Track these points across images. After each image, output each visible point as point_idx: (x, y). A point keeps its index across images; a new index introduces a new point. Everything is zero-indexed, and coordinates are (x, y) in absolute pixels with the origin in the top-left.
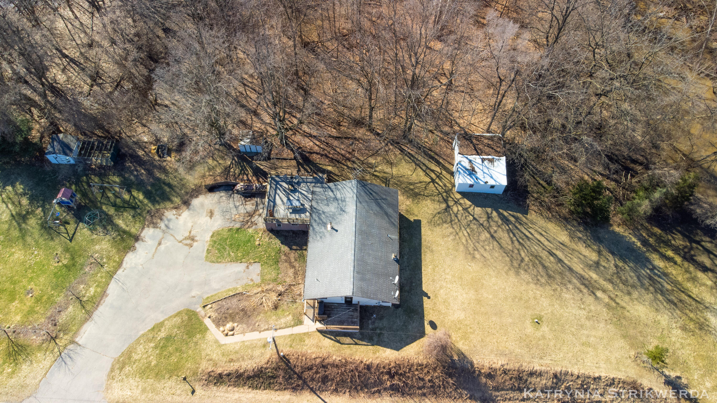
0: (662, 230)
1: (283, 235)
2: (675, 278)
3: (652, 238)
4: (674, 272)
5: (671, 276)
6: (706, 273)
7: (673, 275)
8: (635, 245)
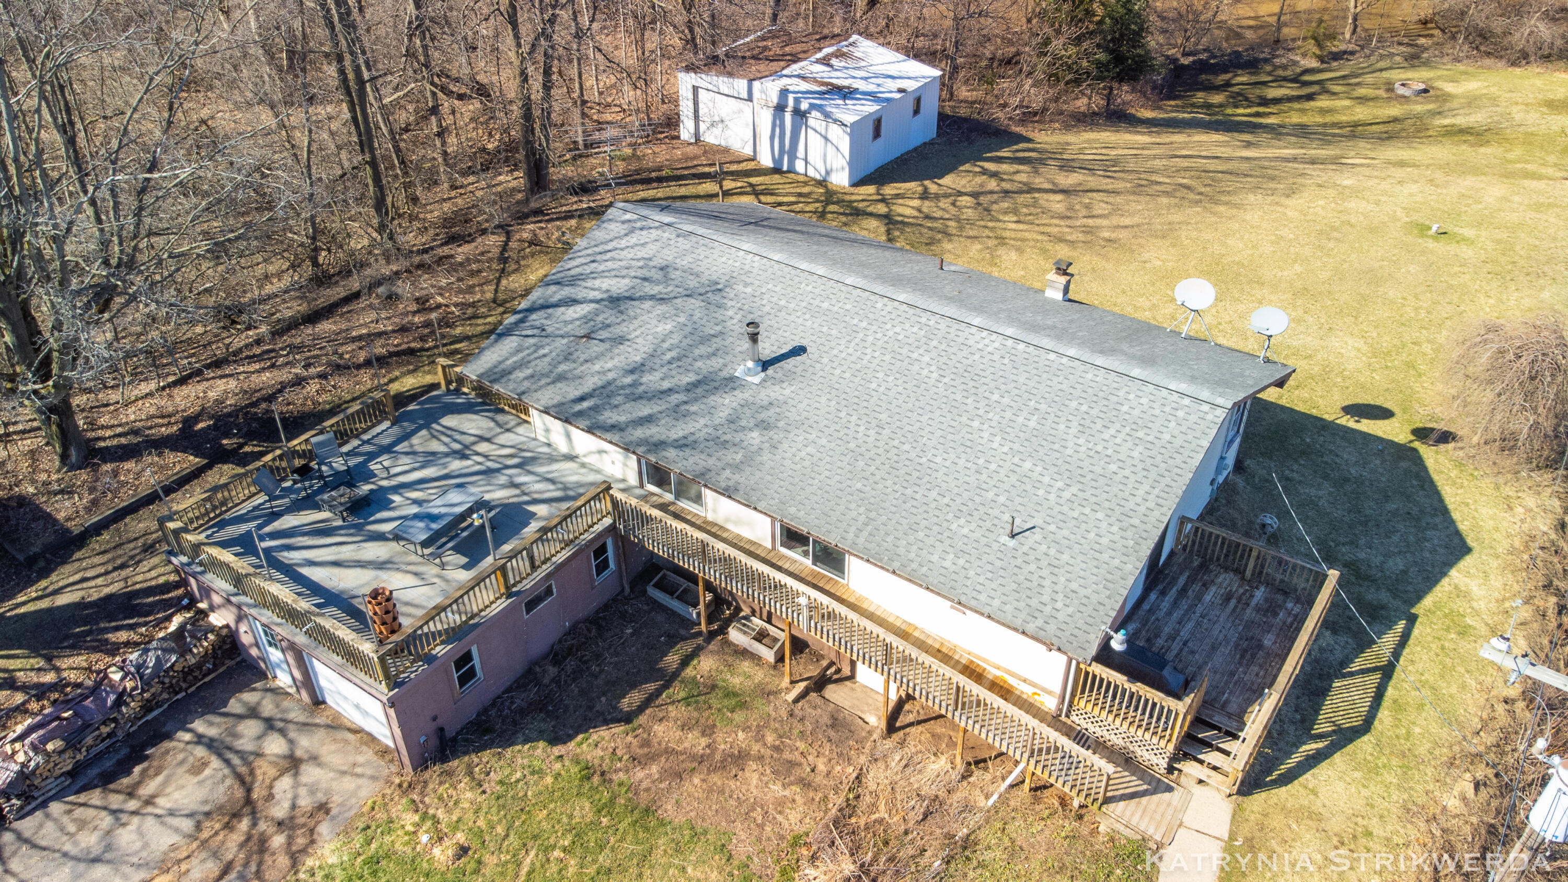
1: (522, 712)
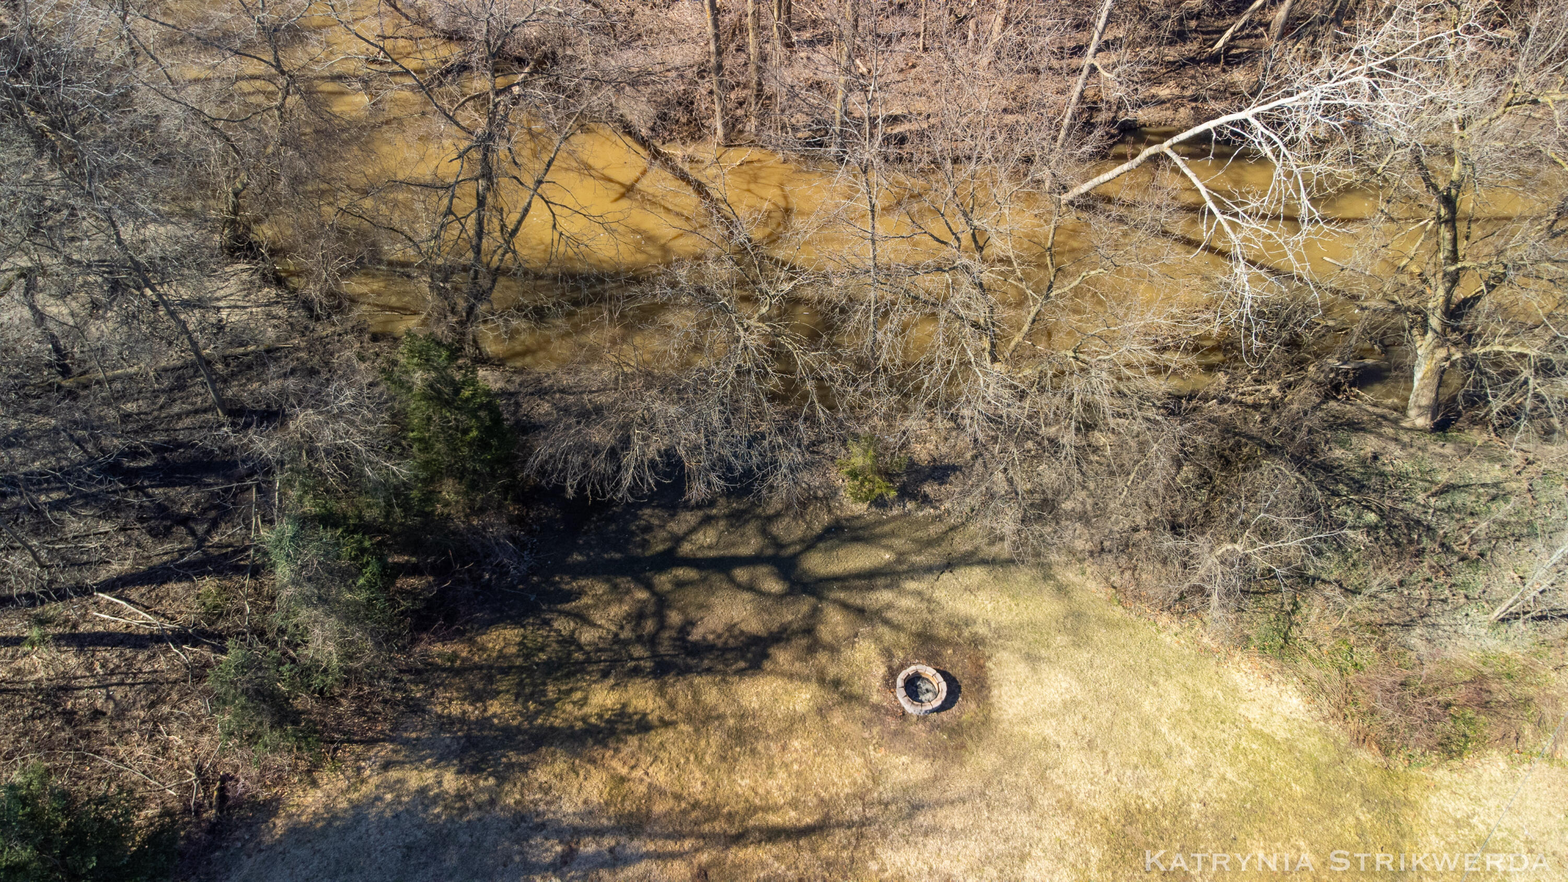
0: (517, 621)
2: (678, 797)
3: (496, 694)
4: (660, 775)
5: (659, 808)
6: (768, 665)
7: (662, 793)
8: (435, 801)
